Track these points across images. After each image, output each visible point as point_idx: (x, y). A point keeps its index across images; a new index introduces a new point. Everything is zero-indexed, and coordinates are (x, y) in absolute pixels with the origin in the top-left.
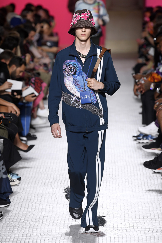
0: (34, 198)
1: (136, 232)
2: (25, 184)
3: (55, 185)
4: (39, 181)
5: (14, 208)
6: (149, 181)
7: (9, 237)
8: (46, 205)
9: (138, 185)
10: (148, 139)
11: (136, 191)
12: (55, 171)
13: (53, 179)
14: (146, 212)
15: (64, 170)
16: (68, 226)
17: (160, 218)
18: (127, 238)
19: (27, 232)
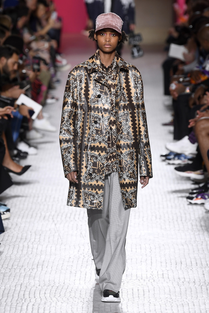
0: (29, 236)
1: (167, 282)
2: (18, 218)
3: (59, 219)
4: (37, 214)
5: (4, 249)
6: (183, 215)
8: (47, 246)
9: (168, 220)
10: (181, 159)
11: (166, 228)
12: (58, 201)
13: (56, 212)
16: (76, 274)
17: (198, 265)
18: (154, 290)
19: (22, 282)
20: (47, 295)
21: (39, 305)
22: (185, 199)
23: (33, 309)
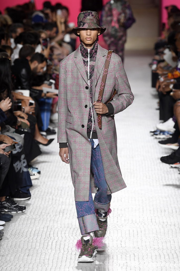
0: (54, 191)
1: (154, 225)
2: (45, 178)
4: (59, 175)
5: (35, 201)
6: (166, 176)
7: (30, 230)
8: (66, 199)
9: (155, 179)
10: (165, 135)
11: (153, 185)
14: (163, 206)
17: (177, 212)
18: (145, 231)
19: (48, 225)
20: (67, 235)
21: (61, 242)
23: (56, 245)
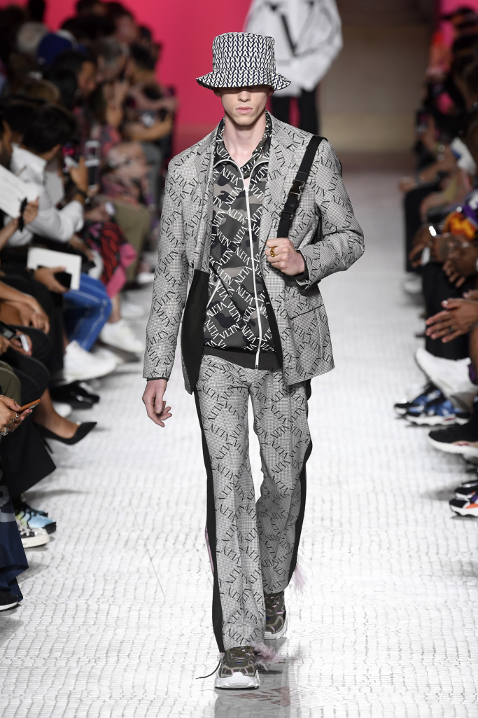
0: (92, 585)
1: (401, 694)
2: (67, 543)
3: (159, 547)
4: (109, 534)
5: (32, 614)
6: (442, 542)
7: (17, 702)
8: (130, 608)
9: (408, 551)
10: (441, 414)
11: (401, 571)
12: (158, 504)
13: (153, 530)
14: (430, 635)
15: (186, 504)
16: (193, 672)
17: (472, 655)
18: (371, 711)
19: (71, 688)
22: (446, 505)
